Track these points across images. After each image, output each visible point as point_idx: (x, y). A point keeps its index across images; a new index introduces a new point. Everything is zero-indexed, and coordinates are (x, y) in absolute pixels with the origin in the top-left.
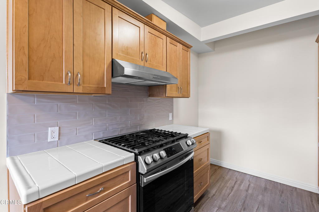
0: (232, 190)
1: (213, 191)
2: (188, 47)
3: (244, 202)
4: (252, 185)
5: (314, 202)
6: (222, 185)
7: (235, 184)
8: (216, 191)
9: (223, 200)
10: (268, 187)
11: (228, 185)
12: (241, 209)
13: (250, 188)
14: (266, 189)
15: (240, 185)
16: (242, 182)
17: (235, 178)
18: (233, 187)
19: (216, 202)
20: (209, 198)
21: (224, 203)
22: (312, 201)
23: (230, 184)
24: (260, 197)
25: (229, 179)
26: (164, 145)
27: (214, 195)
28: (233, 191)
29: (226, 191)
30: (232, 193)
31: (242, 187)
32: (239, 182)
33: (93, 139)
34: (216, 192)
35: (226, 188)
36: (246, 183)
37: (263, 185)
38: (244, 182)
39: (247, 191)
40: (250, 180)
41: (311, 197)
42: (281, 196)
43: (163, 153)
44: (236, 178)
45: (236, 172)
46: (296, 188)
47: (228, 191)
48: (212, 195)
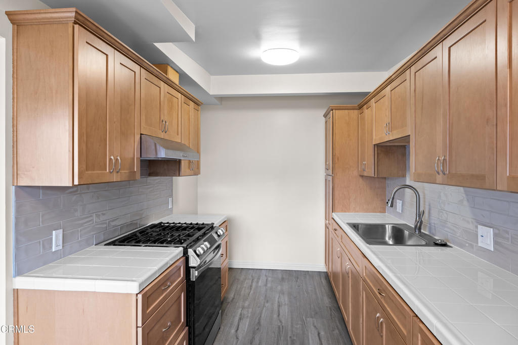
0: (251, 289)
1: (231, 295)
2: (198, 105)
3: (266, 296)
4: (269, 279)
5: (322, 279)
6: (239, 286)
7: (252, 282)
8: (235, 294)
9: (244, 301)
10: (284, 277)
11: (245, 285)
12: (264, 302)
13: (268, 282)
14: (283, 279)
15: (258, 282)
16: (259, 279)
17: (250, 277)
18: (251, 286)
19: (238, 304)
20: (229, 302)
21: (247, 302)
22: (321, 279)
23: (246, 284)
24: (279, 288)
25: (245, 279)
26: (200, 238)
27: (233, 299)
28: (253, 289)
29: (245, 291)
30: (252, 292)
31: (260, 284)
32: (255, 280)
33: (94, 244)
34: (234, 296)
35: (244, 289)
36: (263, 278)
37: (280, 276)
38: (261, 278)
39: (266, 285)
40: (267, 275)
41: (320, 276)
42: (297, 281)
43: (206, 243)
44: (252, 276)
45: (250, 271)
46: (308, 271)
47: (247, 291)
48: (231, 299)
